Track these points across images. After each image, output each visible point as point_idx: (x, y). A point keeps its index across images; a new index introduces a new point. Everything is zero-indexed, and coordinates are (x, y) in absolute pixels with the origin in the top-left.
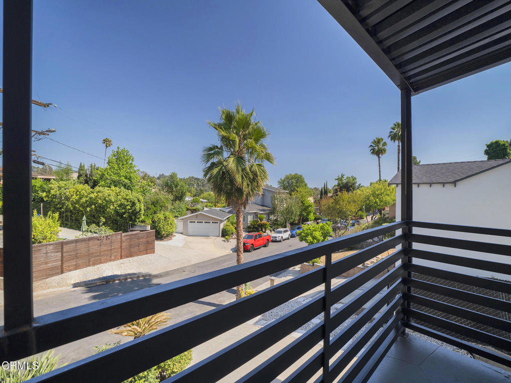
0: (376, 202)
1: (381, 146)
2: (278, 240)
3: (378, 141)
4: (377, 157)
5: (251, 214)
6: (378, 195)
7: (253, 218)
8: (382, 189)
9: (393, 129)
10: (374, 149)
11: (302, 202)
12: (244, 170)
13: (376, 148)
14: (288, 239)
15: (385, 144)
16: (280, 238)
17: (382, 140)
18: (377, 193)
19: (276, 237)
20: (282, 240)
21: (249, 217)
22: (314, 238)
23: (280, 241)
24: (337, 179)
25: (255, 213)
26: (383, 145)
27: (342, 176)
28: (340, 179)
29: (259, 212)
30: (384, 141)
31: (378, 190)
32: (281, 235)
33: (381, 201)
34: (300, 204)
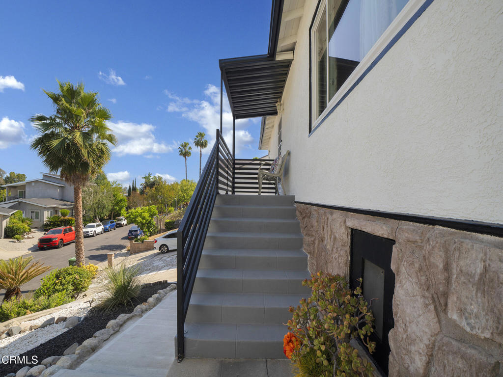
0: (184, 196)
1: (187, 149)
2: (90, 234)
3: (185, 145)
4: (184, 158)
5: (48, 209)
6: (185, 190)
7: (51, 214)
8: (188, 186)
9: (197, 137)
10: (182, 151)
11: (114, 196)
12: (91, 146)
13: (184, 150)
14: (102, 233)
15: (190, 148)
16: (93, 232)
17: (188, 144)
18: (185, 188)
19: (88, 232)
20: (95, 235)
21: (45, 213)
22: (144, 218)
23: (93, 236)
24: (144, 178)
25: (54, 208)
26: (189, 149)
27: (150, 175)
28: (147, 178)
29: (60, 206)
30: (189, 146)
31: (185, 186)
32: (93, 229)
33: (187, 196)
34: (112, 198)
